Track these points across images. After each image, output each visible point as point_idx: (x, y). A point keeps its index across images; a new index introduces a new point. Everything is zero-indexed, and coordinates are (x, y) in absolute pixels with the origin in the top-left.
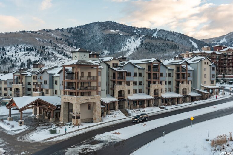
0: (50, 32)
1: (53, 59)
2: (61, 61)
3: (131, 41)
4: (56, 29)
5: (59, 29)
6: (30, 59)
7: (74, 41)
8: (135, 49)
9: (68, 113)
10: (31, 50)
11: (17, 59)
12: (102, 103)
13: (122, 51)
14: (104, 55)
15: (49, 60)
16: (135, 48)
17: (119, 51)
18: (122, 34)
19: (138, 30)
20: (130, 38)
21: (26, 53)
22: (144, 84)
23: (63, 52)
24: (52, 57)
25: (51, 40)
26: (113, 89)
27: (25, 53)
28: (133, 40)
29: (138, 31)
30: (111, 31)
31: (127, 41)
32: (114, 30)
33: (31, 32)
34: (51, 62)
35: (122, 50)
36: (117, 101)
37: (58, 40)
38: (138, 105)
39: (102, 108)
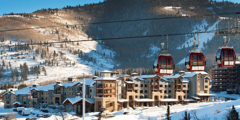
0: (55, 14)
1: (62, 62)
2: (75, 66)
3: (201, 28)
4: (66, 7)
5: (70, 7)
6: (25, 64)
7: (97, 28)
8: (204, 44)
9: (99, 108)
10: (26, 47)
11: (5, 64)
12: (118, 102)
13: (184, 48)
14: (151, 55)
15: (56, 65)
16: (206, 43)
17: (179, 48)
18: (185, 15)
19: (217, 7)
20: (200, 23)
21: (18, 55)
22: (149, 92)
23: (79, 50)
24: (61, 60)
25: (58, 29)
26: (126, 94)
27: (17, 53)
28: (203, 26)
29: (217, 9)
30: (165, 8)
31: (195, 28)
32: (171, 7)
33: (24, 16)
34: (60, 69)
35: (184, 44)
36: (128, 102)
37: (70, 29)
38: (142, 105)
39: (118, 105)
